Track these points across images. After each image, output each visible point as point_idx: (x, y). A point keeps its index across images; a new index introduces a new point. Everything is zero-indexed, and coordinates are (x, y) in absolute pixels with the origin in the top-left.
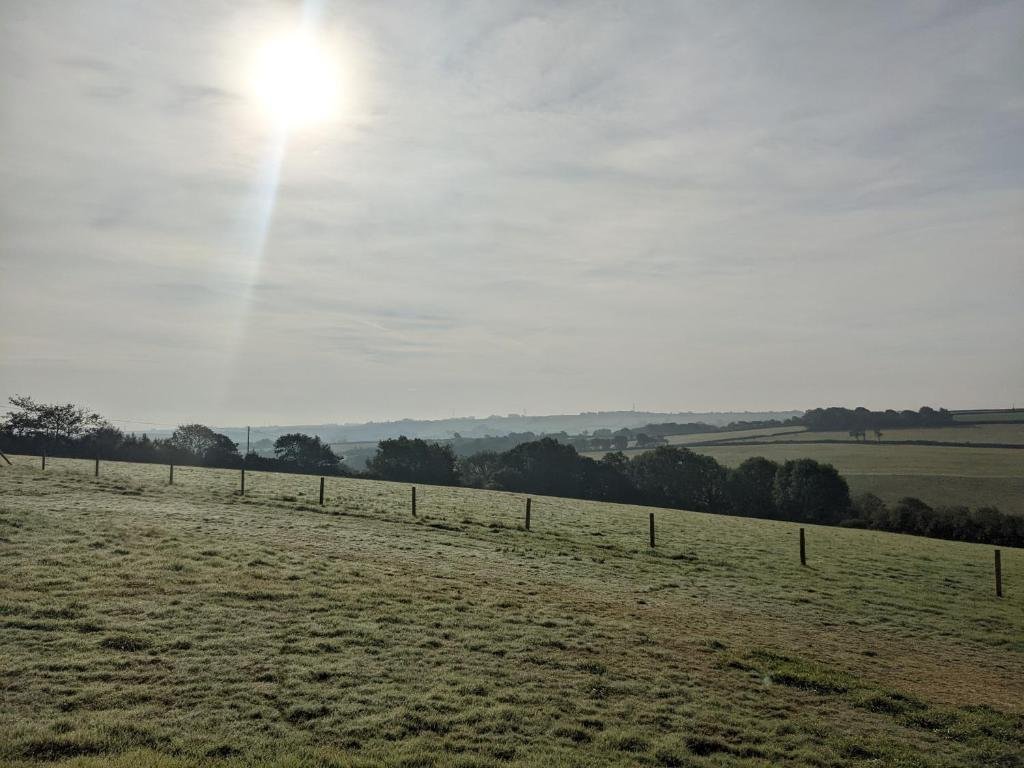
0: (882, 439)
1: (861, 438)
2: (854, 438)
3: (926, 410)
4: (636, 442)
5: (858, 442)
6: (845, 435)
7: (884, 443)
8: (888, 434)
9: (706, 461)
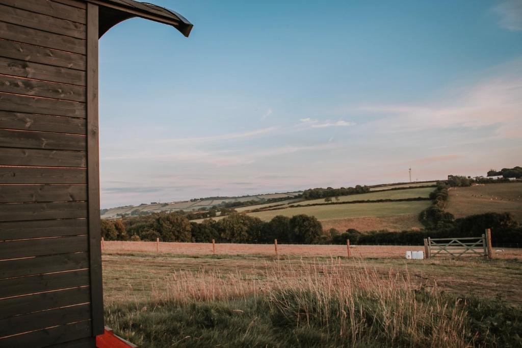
0: (339, 201)
1: (330, 202)
2: (326, 202)
3: (358, 187)
4: (220, 212)
5: (329, 204)
6: (322, 201)
7: (340, 203)
8: (342, 199)
9: (255, 220)
